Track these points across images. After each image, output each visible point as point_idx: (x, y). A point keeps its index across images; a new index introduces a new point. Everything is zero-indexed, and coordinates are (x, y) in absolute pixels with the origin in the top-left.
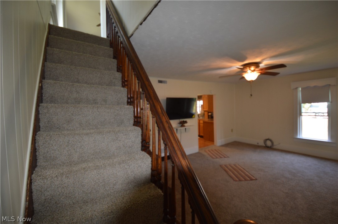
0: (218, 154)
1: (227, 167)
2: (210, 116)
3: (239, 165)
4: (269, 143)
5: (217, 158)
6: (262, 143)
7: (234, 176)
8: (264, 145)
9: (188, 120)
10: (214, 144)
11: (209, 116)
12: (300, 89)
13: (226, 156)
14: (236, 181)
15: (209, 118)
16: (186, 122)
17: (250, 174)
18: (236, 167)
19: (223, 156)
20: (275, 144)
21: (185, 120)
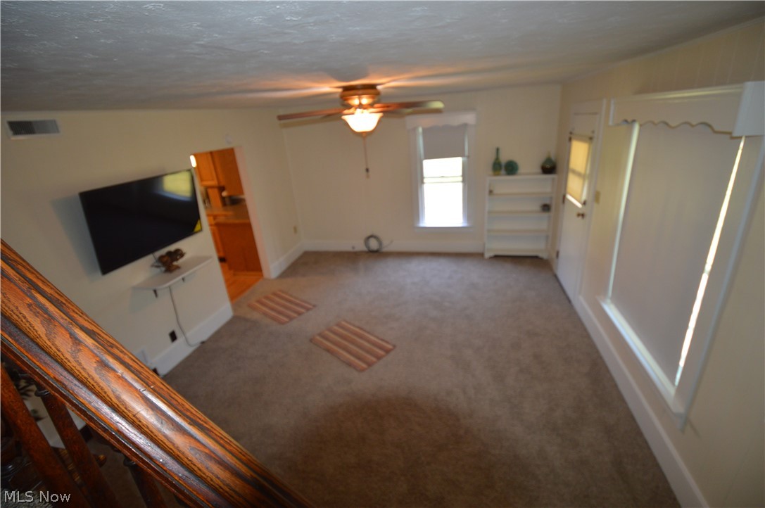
0: (288, 304)
1: (326, 338)
2: (227, 200)
3: (347, 322)
4: (374, 244)
5: (291, 318)
6: (360, 246)
7: (352, 358)
8: (365, 249)
9: (181, 245)
10: (262, 275)
11: (223, 199)
12: (420, 130)
13: (310, 304)
14: (362, 370)
15: (224, 204)
16: (178, 254)
17: (378, 338)
18: (343, 327)
19: (302, 307)
20: (385, 242)
21: (172, 248)
